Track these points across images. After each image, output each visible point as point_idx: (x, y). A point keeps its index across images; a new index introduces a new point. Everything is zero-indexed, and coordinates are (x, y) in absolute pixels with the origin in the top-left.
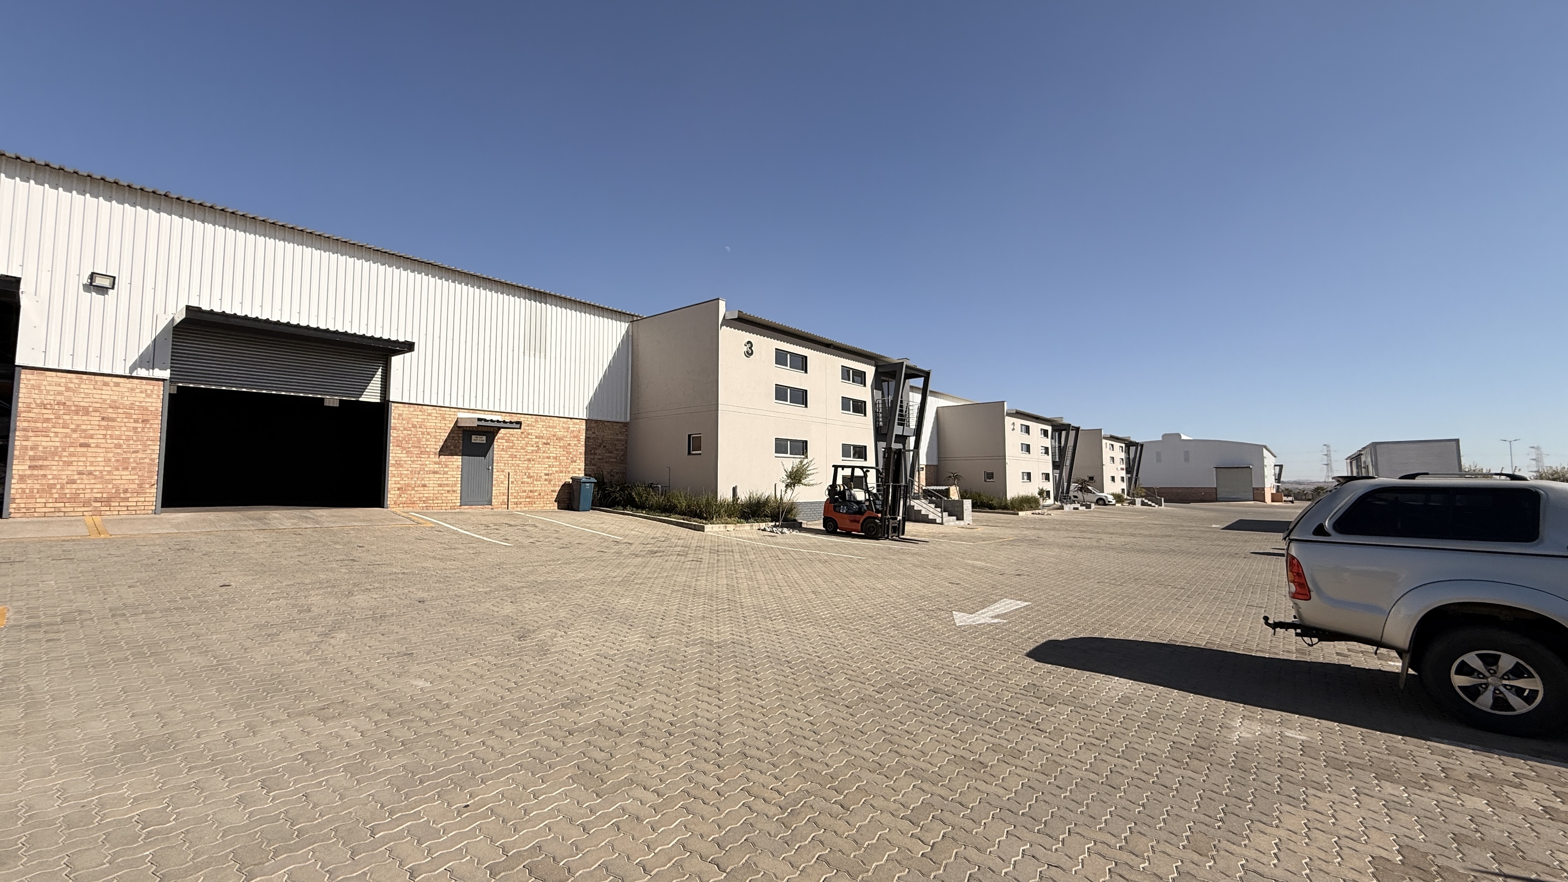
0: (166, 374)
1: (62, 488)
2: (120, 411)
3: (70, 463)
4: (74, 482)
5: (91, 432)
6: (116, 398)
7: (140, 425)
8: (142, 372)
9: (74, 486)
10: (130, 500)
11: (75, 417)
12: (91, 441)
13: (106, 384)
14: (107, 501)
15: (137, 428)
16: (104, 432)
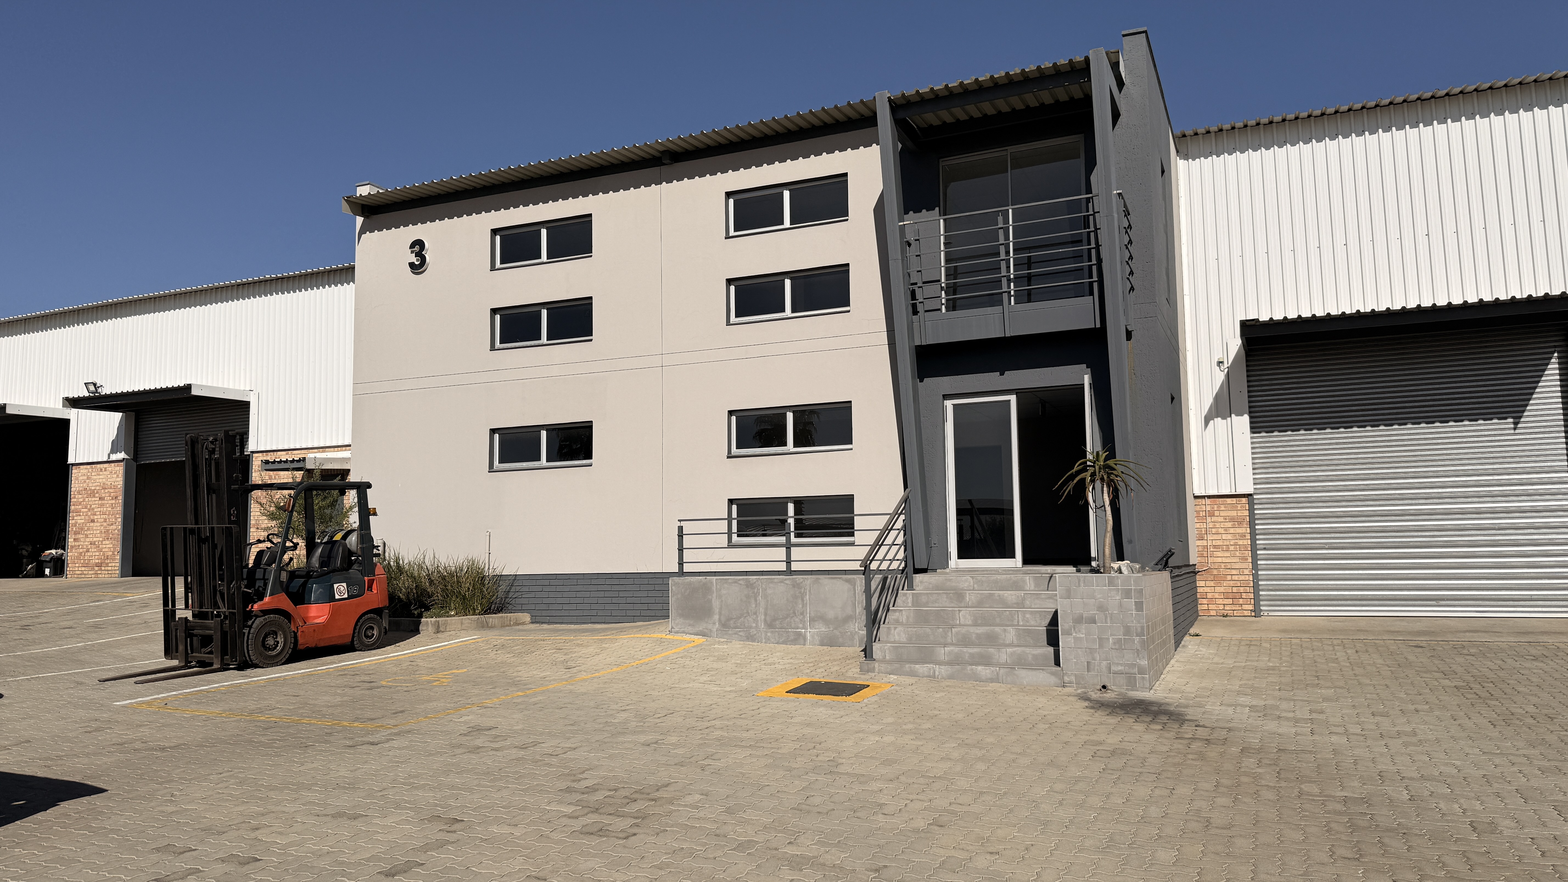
0: (121, 455)
1: (85, 554)
2: (107, 491)
3: (87, 536)
4: (88, 551)
5: (96, 510)
6: (104, 480)
7: (114, 501)
8: (114, 457)
9: (89, 553)
10: (110, 565)
11: (90, 499)
12: (96, 517)
13: (101, 470)
14: (99, 565)
15: (112, 504)
16: (99, 509)
